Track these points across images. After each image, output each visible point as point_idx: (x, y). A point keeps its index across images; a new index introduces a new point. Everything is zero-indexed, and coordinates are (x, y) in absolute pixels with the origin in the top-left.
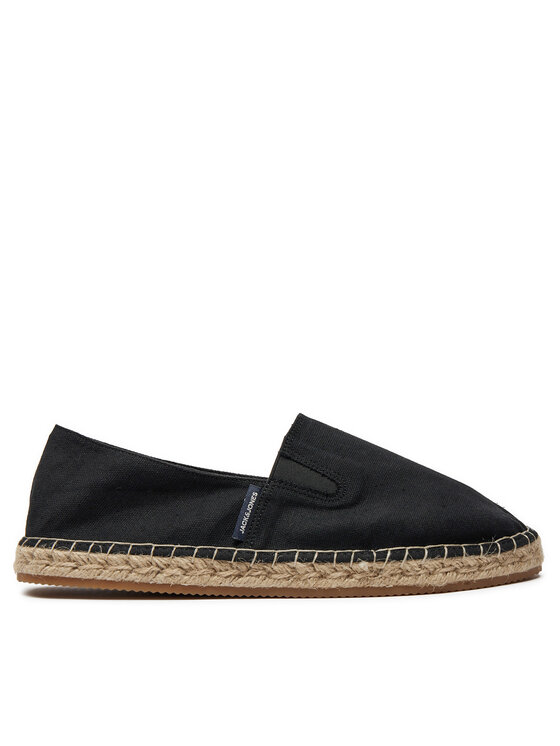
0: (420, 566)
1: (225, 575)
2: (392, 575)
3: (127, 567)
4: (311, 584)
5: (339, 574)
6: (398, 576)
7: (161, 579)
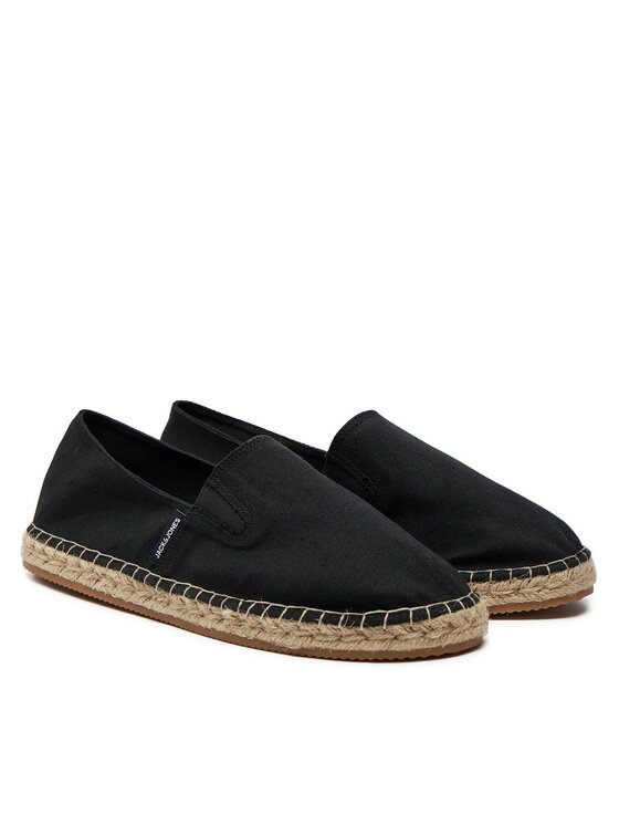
0: (277, 625)
1: (140, 594)
2: (252, 628)
3: (78, 569)
4: (192, 620)
5: (214, 616)
6: (257, 631)
7: (99, 587)
